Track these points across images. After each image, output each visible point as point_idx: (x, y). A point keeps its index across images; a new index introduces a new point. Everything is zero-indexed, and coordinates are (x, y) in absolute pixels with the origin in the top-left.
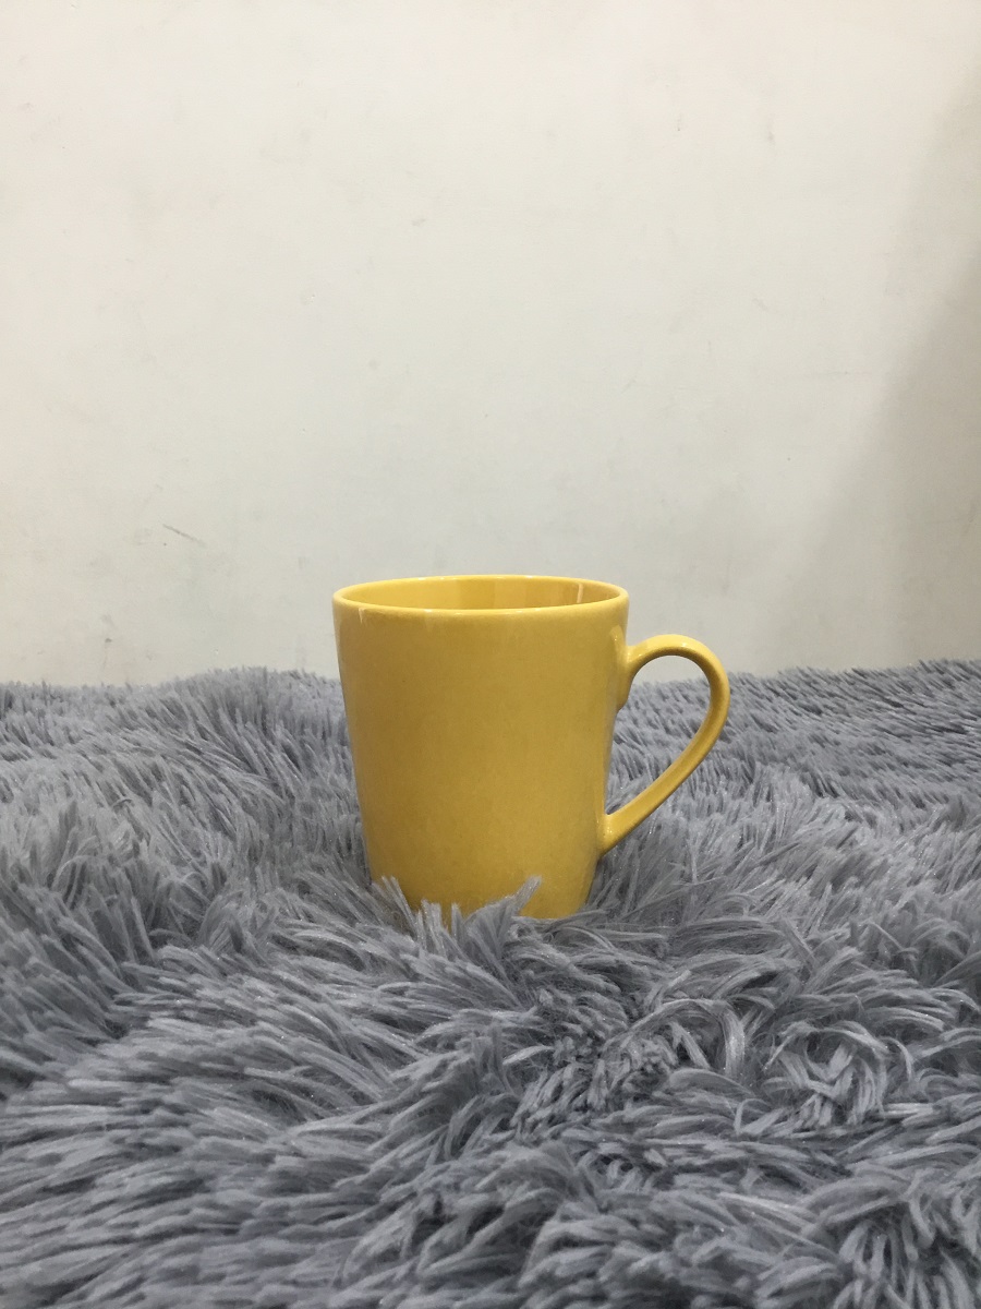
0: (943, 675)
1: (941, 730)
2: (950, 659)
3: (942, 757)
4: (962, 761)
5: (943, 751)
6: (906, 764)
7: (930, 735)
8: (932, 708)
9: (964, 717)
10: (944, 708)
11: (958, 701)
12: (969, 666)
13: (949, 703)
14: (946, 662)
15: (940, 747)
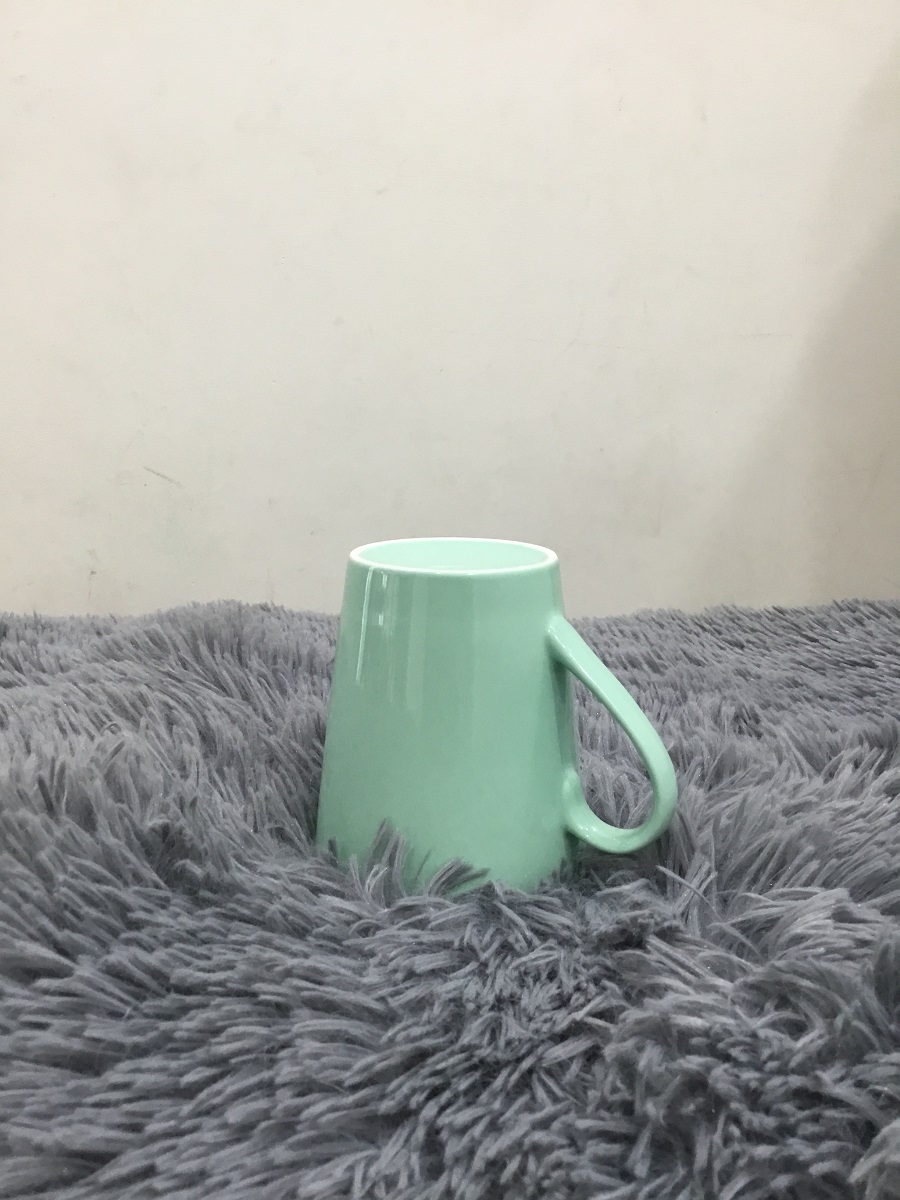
0: (855, 613)
1: (854, 664)
2: (860, 599)
3: (854, 690)
4: (873, 694)
5: (857, 684)
6: (821, 697)
7: (843, 669)
8: (845, 643)
9: (874, 652)
10: (856, 644)
11: (869, 638)
12: (877, 605)
13: (861, 639)
14: (857, 602)
15: (852, 680)
